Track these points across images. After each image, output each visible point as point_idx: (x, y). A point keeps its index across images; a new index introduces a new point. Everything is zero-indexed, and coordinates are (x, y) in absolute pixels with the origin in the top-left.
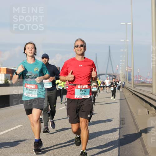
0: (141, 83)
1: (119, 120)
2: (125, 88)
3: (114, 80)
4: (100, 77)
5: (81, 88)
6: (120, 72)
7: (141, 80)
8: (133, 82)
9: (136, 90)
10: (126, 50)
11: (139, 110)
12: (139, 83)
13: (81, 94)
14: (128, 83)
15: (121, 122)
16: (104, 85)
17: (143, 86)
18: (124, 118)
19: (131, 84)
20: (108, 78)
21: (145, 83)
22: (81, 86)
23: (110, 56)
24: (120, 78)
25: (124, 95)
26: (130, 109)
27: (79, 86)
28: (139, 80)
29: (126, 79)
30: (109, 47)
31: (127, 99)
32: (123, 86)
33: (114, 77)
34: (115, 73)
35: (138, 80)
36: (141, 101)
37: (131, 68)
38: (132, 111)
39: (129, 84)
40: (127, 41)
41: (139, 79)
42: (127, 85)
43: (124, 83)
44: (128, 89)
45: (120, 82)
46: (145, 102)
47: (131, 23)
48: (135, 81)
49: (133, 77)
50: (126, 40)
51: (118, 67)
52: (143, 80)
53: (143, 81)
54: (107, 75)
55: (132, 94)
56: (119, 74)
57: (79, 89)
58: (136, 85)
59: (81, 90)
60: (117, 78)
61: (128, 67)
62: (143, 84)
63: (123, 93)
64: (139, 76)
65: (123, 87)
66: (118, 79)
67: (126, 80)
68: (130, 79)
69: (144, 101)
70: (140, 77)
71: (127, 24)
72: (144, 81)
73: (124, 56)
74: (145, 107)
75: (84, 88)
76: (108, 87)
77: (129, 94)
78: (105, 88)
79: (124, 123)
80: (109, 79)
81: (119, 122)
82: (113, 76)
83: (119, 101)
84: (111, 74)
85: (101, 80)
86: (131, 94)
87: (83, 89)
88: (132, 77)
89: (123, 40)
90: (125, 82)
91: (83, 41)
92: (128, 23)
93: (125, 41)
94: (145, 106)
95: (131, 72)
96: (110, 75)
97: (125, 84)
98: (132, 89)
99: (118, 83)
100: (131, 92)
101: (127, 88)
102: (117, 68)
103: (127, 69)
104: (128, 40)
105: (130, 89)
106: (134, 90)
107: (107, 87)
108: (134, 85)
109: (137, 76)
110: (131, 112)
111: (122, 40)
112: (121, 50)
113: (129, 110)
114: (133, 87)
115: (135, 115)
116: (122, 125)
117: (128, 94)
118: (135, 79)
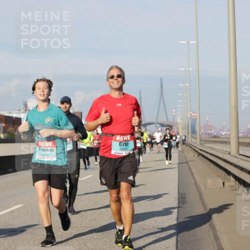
0: (213, 137)
1: (177, 196)
2: (187, 145)
3: (168, 130)
4: (147, 127)
5: (121, 140)
6: (179, 120)
7: (212, 132)
8: (200, 136)
9: (204, 149)
10: (188, 85)
11: (210, 181)
12: (209, 138)
13: (121, 149)
14: (192, 136)
15: (181, 199)
16: (153, 141)
17: (215, 142)
18: (185, 194)
19: (196, 139)
20: (160, 129)
21: (218, 137)
22: (121, 137)
23: (162, 94)
24: (178, 129)
25: (185, 156)
26: (194, 178)
27: (118, 137)
28: (210, 132)
29: (188, 130)
30: (161, 79)
31: (189, 162)
32: (184, 142)
33: (170, 127)
34: (170, 121)
35: (207, 132)
36: (212, 166)
37: (195, 113)
38: (198, 182)
39: (193, 139)
40: (189, 71)
41: (209, 130)
42: (189, 140)
43: (185, 137)
44: (191, 148)
45: (178, 137)
46: (218, 168)
47: (195, 42)
48: (203, 134)
49: (200, 127)
50: (188, 69)
51: (175, 112)
52: (215, 132)
53: (215, 134)
54: (158, 125)
55: (198, 155)
56: (177, 124)
57: (118, 141)
58: (203, 140)
59: (120, 142)
60: (173, 130)
61: (192, 111)
62: (216, 139)
63: (184, 153)
64: (208, 126)
65: (184, 144)
66: (176, 131)
67: (188, 133)
68: (194, 132)
69: (217, 166)
70: (211, 127)
71: (188, 43)
72: (217, 134)
73: (185, 94)
74: (218, 176)
75: (126, 141)
76: (159, 144)
77: (193, 155)
78: (154, 145)
79: (186, 202)
80: (162, 131)
81: (177, 199)
82: (168, 125)
83: (177, 166)
84: (164, 123)
85: (149, 132)
86: (196, 155)
87: (124, 141)
88: (197, 128)
89: (183, 69)
90: (187, 135)
91: (121, 70)
92: (191, 42)
93: (186, 70)
94: (218, 174)
95: (196, 119)
96: (162, 125)
97: (186, 139)
98: (198, 147)
99: (176, 138)
100: (197, 151)
101: (190, 146)
102: (174, 114)
103: (189, 115)
104: (191, 69)
105: (194, 148)
106: (201, 148)
107: (157, 144)
108: (201, 140)
109: (205, 126)
110: (196, 183)
111: (181, 69)
112: (180, 85)
113: (193, 181)
114: (198, 143)
115: (202, 188)
116: (182, 204)
117: (191, 155)
118: (202, 131)
